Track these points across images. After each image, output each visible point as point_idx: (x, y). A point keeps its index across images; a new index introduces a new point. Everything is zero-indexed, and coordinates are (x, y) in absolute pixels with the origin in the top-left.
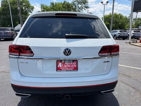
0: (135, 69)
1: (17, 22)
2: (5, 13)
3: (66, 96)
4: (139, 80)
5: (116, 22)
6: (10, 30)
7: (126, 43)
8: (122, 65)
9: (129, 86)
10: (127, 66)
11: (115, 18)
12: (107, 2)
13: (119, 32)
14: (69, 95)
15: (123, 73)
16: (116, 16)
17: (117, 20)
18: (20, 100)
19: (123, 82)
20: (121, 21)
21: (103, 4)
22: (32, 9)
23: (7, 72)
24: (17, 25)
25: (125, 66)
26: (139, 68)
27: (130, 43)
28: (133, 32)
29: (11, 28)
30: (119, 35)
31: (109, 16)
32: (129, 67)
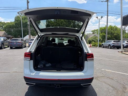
0: (119, 73)
1: (26, 33)
2: (17, 26)
3: (57, 86)
4: (119, 82)
5: (111, 33)
6: (20, 40)
7: (118, 52)
8: (108, 70)
9: (109, 85)
10: (112, 71)
11: (110, 30)
12: (102, 17)
13: (113, 42)
14: (59, 85)
15: (107, 76)
16: (111, 28)
17: (112, 31)
18: (27, 90)
19: (105, 83)
20: (116, 32)
21: (98, 18)
22: (39, 23)
23: (18, 72)
24: (26, 36)
25: (111, 71)
26: (122, 73)
27: (122, 52)
28: (126, 43)
29: (22, 39)
30: (113, 44)
31: (105, 28)
32: (114, 72)
